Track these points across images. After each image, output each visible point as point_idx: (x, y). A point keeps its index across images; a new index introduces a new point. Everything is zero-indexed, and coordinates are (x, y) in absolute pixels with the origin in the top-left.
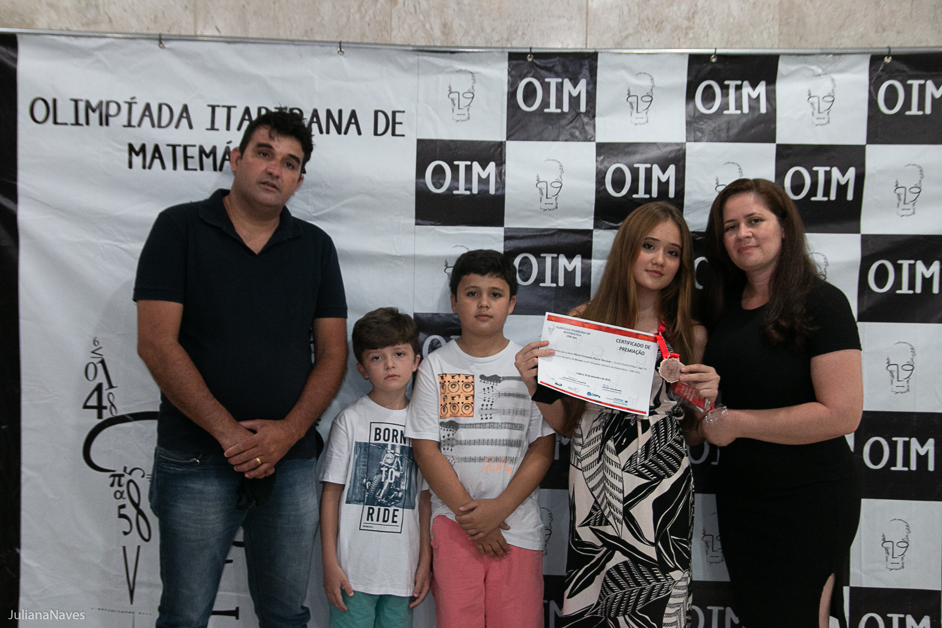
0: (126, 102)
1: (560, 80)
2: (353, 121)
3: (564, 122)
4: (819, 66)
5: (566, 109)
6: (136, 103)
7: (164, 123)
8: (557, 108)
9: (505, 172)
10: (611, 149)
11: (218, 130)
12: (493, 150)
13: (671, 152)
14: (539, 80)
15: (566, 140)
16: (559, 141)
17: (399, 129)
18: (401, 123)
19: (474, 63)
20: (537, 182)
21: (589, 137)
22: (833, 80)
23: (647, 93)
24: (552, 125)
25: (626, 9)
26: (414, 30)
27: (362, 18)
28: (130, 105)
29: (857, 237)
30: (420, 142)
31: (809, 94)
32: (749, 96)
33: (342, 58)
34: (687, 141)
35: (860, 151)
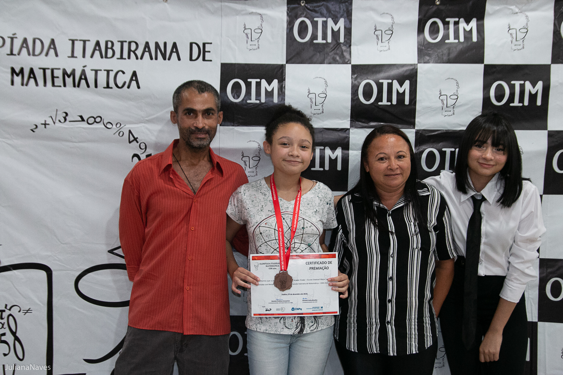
0: (9, 37)
1: (325, 19)
2: (174, 50)
3: (328, 50)
4: (516, 6)
5: (329, 40)
6: (16, 38)
7: (37, 52)
8: (323, 39)
9: (285, 87)
10: (362, 69)
11: (76, 57)
12: (276, 70)
13: (406, 71)
14: (309, 20)
15: (330, 63)
16: (324, 63)
17: (208, 56)
18: (209, 52)
19: (262, 7)
20: (308, 94)
21: (346, 61)
22: (527, 16)
23: (389, 28)
24: (320, 52)
28: (12, 39)
29: (546, 132)
30: (223, 65)
31: (509, 27)
32: (464, 29)
33: (166, 4)
34: (419, 62)
35: (546, 69)
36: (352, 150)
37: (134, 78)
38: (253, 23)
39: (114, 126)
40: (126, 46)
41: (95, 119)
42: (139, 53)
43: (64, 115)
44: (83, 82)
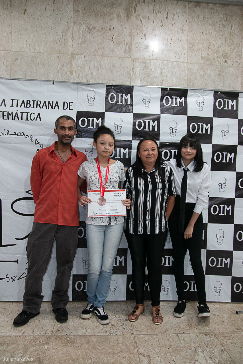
1: (122, 94)
2: (57, 105)
3: (123, 107)
4: (199, 93)
5: (124, 102)
8: (121, 102)
9: (104, 121)
10: (137, 115)
11: (14, 107)
12: (100, 115)
13: (156, 117)
14: (115, 94)
15: (124, 112)
16: (121, 112)
17: (71, 108)
18: (72, 106)
19: (95, 88)
20: (114, 124)
21: (131, 111)
22: (203, 98)
23: (149, 99)
24: (119, 108)
25: (142, 79)
27: (62, 78)
29: (211, 145)
31: (197, 102)
32: (179, 101)
33: (54, 85)
34: (161, 113)
35: (211, 119)
36: (133, 149)
37: (39, 116)
38: (91, 94)
39: (29, 137)
40: (36, 103)
41: (21, 134)
42: (41, 106)
43: (8, 132)
44: (16, 117)
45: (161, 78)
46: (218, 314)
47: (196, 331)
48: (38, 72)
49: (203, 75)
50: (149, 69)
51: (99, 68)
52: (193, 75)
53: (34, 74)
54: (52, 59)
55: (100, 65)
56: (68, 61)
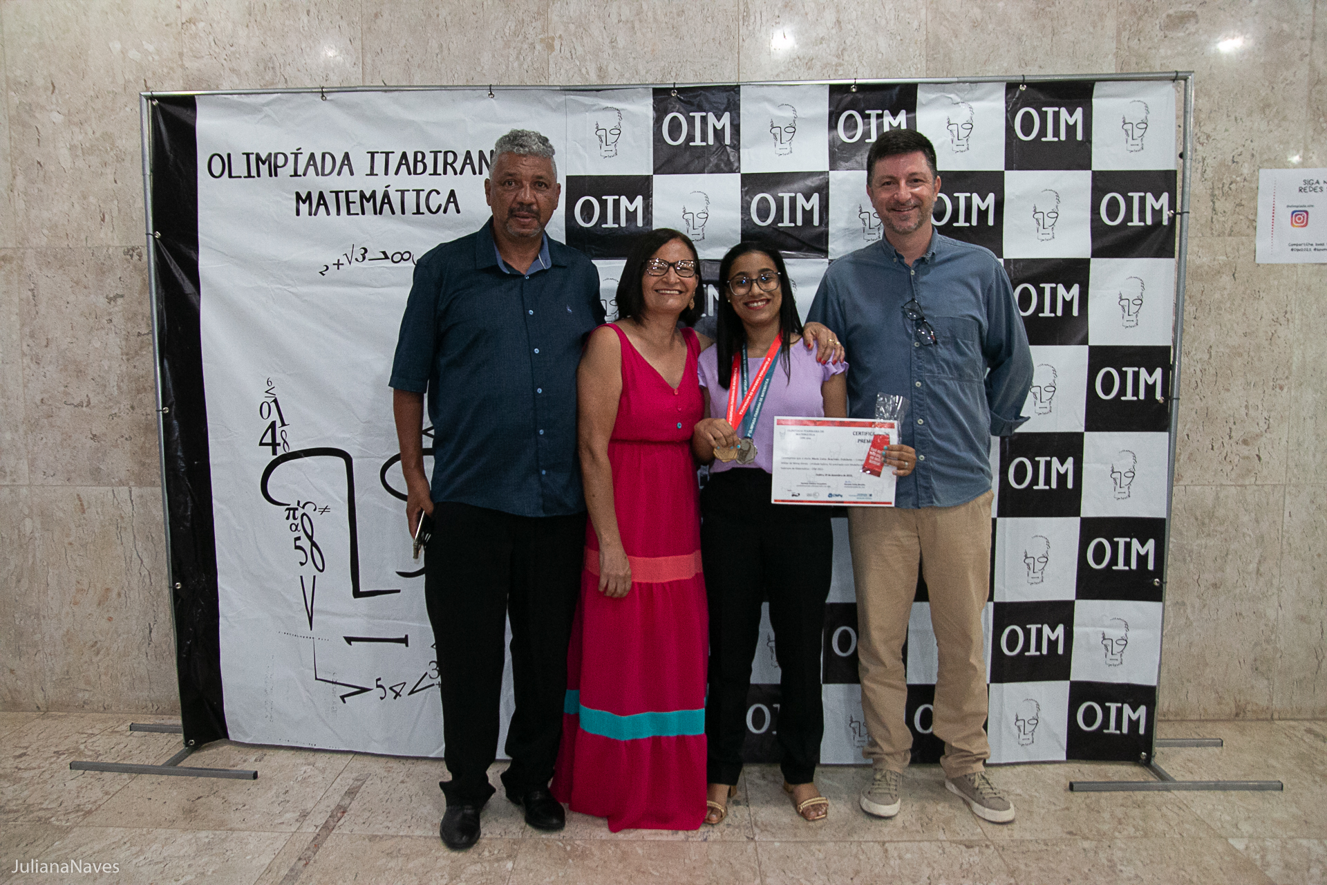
0: (292, 154)
1: (704, 114)
3: (708, 154)
4: (957, 95)
5: (711, 141)
6: (301, 153)
7: (327, 172)
8: (702, 141)
9: (652, 205)
10: (756, 179)
11: (377, 175)
12: (640, 183)
13: (814, 182)
14: (683, 115)
15: (712, 172)
16: (704, 173)
19: (619, 100)
20: (683, 213)
21: (735, 168)
22: (971, 107)
23: (790, 125)
24: (698, 158)
26: (570, 76)
27: (521, 65)
28: (296, 155)
30: (571, 179)
31: (949, 122)
32: (890, 124)
33: (493, 101)
34: (831, 169)
35: (999, 177)
37: (452, 200)
38: (608, 121)
40: (441, 157)
41: (402, 255)
42: (458, 166)
43: (363, 251)
44: (386, 207)
45: (838, 40)
46: (1019, 791)
47: (941, 836)
48: (446, 52)
49: (982, 20)
50: (797, 14)
51: (637, 25)
52: (945, 23)
53: (435, 58)
54: (485, 3)
55: (638, 15)
56: (535, 9)
